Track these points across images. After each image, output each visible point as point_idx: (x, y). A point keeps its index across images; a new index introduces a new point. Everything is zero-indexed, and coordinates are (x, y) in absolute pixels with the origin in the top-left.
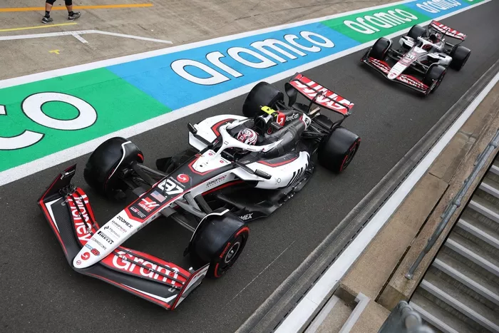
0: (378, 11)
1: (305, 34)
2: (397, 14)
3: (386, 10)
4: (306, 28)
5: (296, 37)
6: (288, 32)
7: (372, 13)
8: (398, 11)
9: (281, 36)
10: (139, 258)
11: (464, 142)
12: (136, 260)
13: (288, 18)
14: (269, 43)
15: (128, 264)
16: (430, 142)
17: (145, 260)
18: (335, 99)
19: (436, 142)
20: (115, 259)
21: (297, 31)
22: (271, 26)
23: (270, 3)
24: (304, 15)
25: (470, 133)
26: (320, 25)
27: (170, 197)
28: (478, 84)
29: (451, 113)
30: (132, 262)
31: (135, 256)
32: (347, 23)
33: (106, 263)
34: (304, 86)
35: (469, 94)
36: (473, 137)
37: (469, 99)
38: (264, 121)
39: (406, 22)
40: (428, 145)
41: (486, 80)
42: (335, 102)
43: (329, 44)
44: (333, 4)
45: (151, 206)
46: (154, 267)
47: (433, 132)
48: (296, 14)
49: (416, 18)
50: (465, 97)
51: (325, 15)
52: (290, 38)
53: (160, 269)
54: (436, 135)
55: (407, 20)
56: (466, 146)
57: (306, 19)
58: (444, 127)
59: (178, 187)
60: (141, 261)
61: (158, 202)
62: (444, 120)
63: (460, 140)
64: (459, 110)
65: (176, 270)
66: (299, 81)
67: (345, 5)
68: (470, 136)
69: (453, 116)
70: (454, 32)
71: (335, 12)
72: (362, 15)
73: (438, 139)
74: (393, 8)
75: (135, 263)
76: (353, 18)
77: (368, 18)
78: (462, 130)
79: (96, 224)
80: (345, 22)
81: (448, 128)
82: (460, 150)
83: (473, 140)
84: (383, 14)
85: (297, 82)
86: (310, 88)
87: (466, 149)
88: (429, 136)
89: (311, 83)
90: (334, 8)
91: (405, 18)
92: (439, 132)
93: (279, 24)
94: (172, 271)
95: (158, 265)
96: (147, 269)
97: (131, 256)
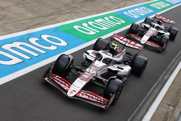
0: (97, 18)
1: (44, 37)
2: (110, 19)
3: (102, 17)
4: (45, 32)
5: (38, 39)
6: (31, 35)
7: (93, 20)
8: (111, 17)
9: (26, 39)
10: (89, 94)
11: (166, 110)
12: (88, 94)
13: (31, 25)
14: (16, 44)
15: (85, 96)
16: (143, 112)
17: (91, 94)
18: (133, 44)
19: (146, 112)
20: (80, 94)
21: (38, 35)
22: (17, 31)
23: (16, 14)
24: (43, 23)
25: (169, 103)
26: (56, 29)
27: (92, 74)
28: (170, 67)
29: (154, 89)
30: (87, 95)
31: (87, 93)
32: (76, 27)
33: (78, 95)
34: (119, 39)
35: (165, 74)
36: (172, 106)
37: (166, 78)
38: (114, 49)
39: (118, 25)
40: (141, 114)
41: (176, 63)
42: (134, 45)
43: (63, 43)
44: (64, 14)
45: (87, 77)
46: (94, 97)
47: (144, 104)
48: (37, 22)
49: (124, 22)
50: (163, 77)
51: (59, 22)
52: (33, 40)
53: (96, 98)
54: (146, 106)
55: (118, 23)
56: (167, 113)
57: (45, 25)
58: (150, 100)
59: (93, 71)
60: (90, 95)
61: (89, 75)
62: (150, 95)
63: (163, 108)
64: (160, 86)
65: (102, 98)
66: (116, 37)
67: (73, 14)
68: (169, 105)
69: (156, 91)
70: (168, 20)
71: (67, 20)
72: (87, 21)
73: (148, 109)
74: (108, 16)
75: (88, 96)
76: (80, 23)
77: (90, 23)
78: (163, 101)
79: (69, 84)
80: (74, 27)
81: (154, 100)
82: (163, 117)
83: (171, 108)
84: (100, 20)
85: (115, 37)
86: (121, 40)
87: (167, 116)
88: (141, 107)
89: (122, 38)
90: (65, 16)
91: (117, 22)
92: (148, 104)
93: (24, 30)
94: (101, 99)
95: (96, 96)
96: (92, 98)
97: (86, 93)
